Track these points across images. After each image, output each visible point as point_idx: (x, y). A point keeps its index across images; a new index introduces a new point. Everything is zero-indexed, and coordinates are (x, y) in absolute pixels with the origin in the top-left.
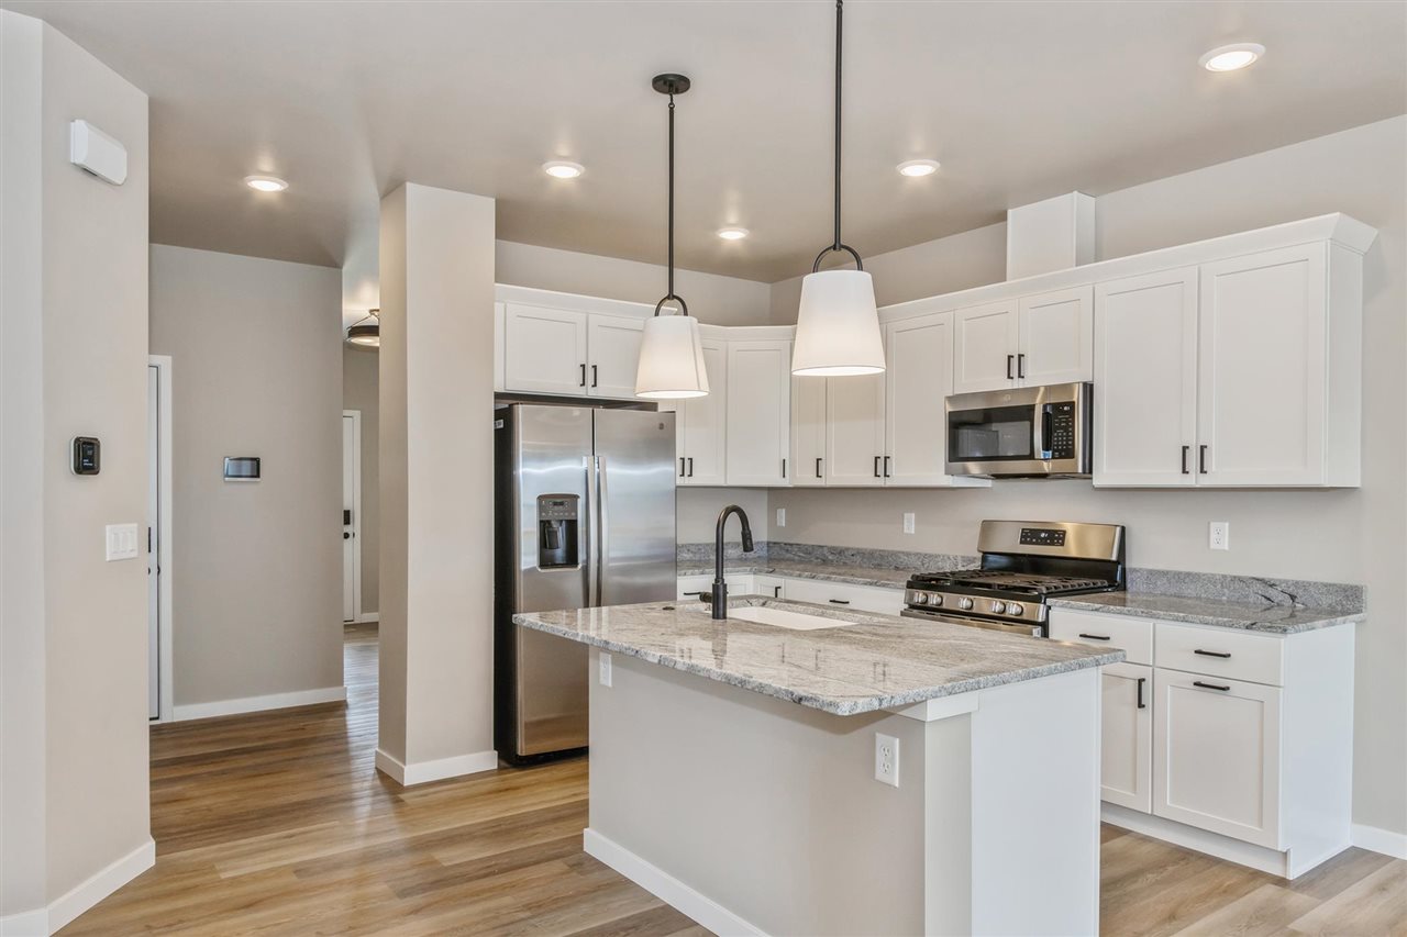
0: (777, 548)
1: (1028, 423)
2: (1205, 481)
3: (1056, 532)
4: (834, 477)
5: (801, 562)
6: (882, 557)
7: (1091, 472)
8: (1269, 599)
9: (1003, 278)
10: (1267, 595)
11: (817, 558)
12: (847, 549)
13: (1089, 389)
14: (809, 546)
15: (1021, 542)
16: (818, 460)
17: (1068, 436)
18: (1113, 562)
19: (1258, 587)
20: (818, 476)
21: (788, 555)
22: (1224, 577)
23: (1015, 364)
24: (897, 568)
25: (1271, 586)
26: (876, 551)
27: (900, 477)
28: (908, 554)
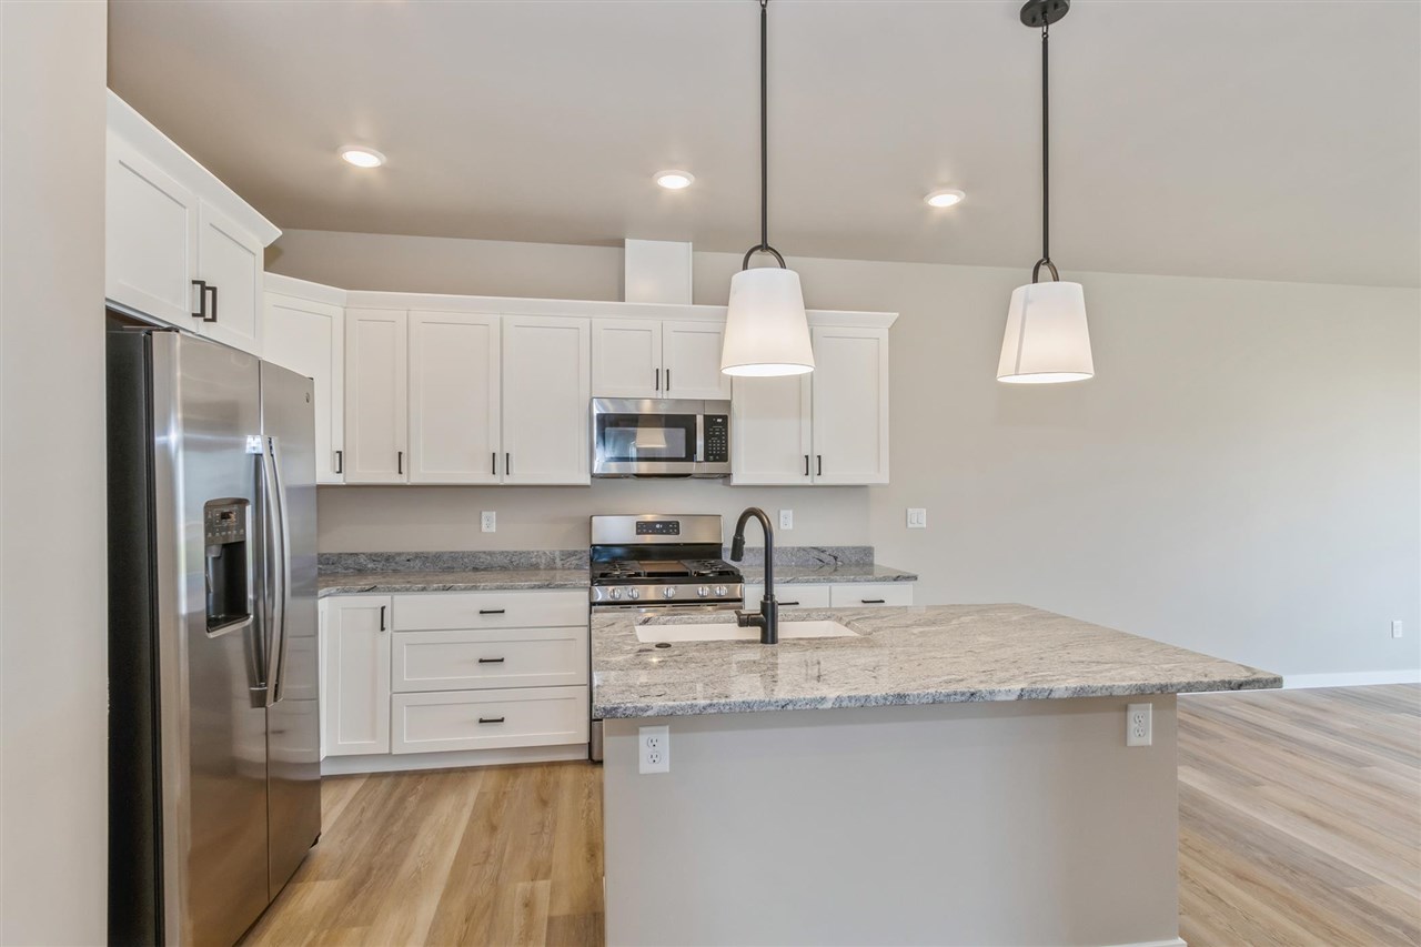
1: (685, 430)
2: (820, 480)
3: (670, 523)
8: (821, 561)
10: (820, 558)
15: (638, 534)
16: (399, 454)
17: (721, 443)
18: (721, 545)
19: (816, 552)
20: (400, 472)
25: (822, 552)
26: (445, 552)
27: (522, 475)
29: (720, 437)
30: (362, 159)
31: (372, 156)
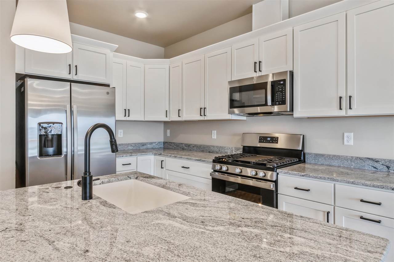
0: (167, 144)
1: (264, 91)
2: (351, 113)
3: (274, 137)
4: (185, 117)
5: (175, 149)
6: (204, 148)
7: (292, 111)
8: (375, 168)
9: (251, 30)
10: (374, 166)
11: (181, 148)
12: (191, 144)
13: (292, 73)
14: (178, 143)
15: (259, 142)
16: (179, 110)
17: (282, 95)
18: (300, 150)
19: (371, 163)
20: (179, 116)
21: (171, 147)
22: (352, 157)
23: (257, 66)
24: (209, 152)
25: (376, 162)
26: (202, 145)
27: (210, 116)
28: (214, 146)
29: (282, 92)
30: (141, 15)
31: (144, 14)
